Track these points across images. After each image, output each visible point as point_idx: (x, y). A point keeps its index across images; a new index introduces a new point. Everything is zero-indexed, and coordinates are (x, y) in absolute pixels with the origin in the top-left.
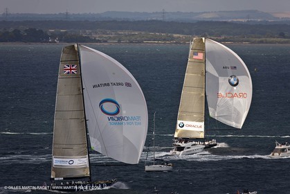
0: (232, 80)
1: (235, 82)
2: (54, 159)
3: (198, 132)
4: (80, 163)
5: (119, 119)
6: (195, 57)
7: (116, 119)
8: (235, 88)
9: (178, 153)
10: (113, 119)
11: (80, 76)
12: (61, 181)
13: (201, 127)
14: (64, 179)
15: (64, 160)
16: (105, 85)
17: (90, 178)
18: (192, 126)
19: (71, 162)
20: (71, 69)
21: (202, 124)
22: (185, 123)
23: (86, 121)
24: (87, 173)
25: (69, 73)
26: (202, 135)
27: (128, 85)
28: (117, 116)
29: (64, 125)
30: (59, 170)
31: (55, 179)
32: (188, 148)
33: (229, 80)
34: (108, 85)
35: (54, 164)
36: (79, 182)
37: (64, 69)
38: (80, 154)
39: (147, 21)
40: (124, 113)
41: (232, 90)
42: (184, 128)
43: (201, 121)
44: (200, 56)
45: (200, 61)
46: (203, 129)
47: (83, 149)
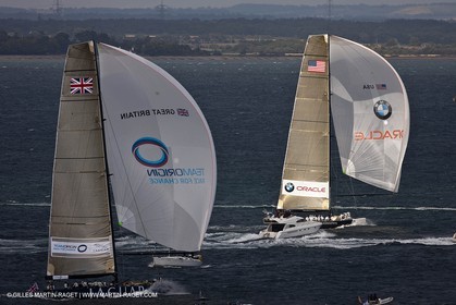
0: (380, 108)
1: (386, 112)
2: (53, 243)
3: (318, 199)
4: (98, 249)
5: (166, 172)
6: (311, 68)
7: (162, 173)
8: (386, 122)
9: (272, 234)
10: (156, 174)
11: (98, 98)
12: (64, 281)
13: (323, 190)
14: (70, 277)
15: (69, 244)
16: (142, 113)
17: (115, 275)
18: (308, 189)
19: (82, 248)
20: (82, 86)
21: (326, 185)
22: (296, 183)
23: (108, 175)
24: (110, 267)
25: (79, 91)
26: (326, 205)
27: (183, 113)
28: (164, 167)
29: (70, 184)
30: (61, 262)
31: (55, 277)
32: (291, 226)
33: (375, 109)
34: (148, 113)
35: (53, 251)
36: (96, 284)
37: (71, 85)
38: (98, 234)
39: (298, 19)
40: (175, 161)
41: (381, 125)
42: (295, 193)
43: (324, 180)
44: (321, 67)
45: (320, 76)
46: (327, 194)
47: (103, 226)
